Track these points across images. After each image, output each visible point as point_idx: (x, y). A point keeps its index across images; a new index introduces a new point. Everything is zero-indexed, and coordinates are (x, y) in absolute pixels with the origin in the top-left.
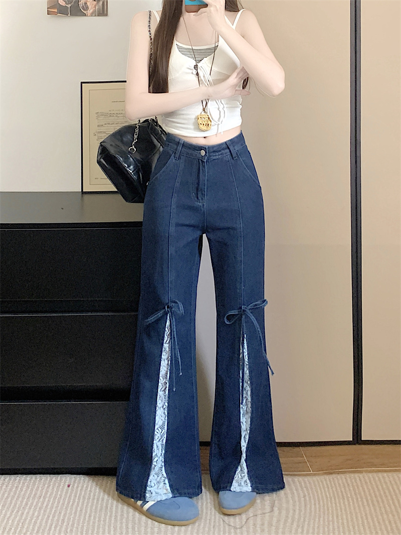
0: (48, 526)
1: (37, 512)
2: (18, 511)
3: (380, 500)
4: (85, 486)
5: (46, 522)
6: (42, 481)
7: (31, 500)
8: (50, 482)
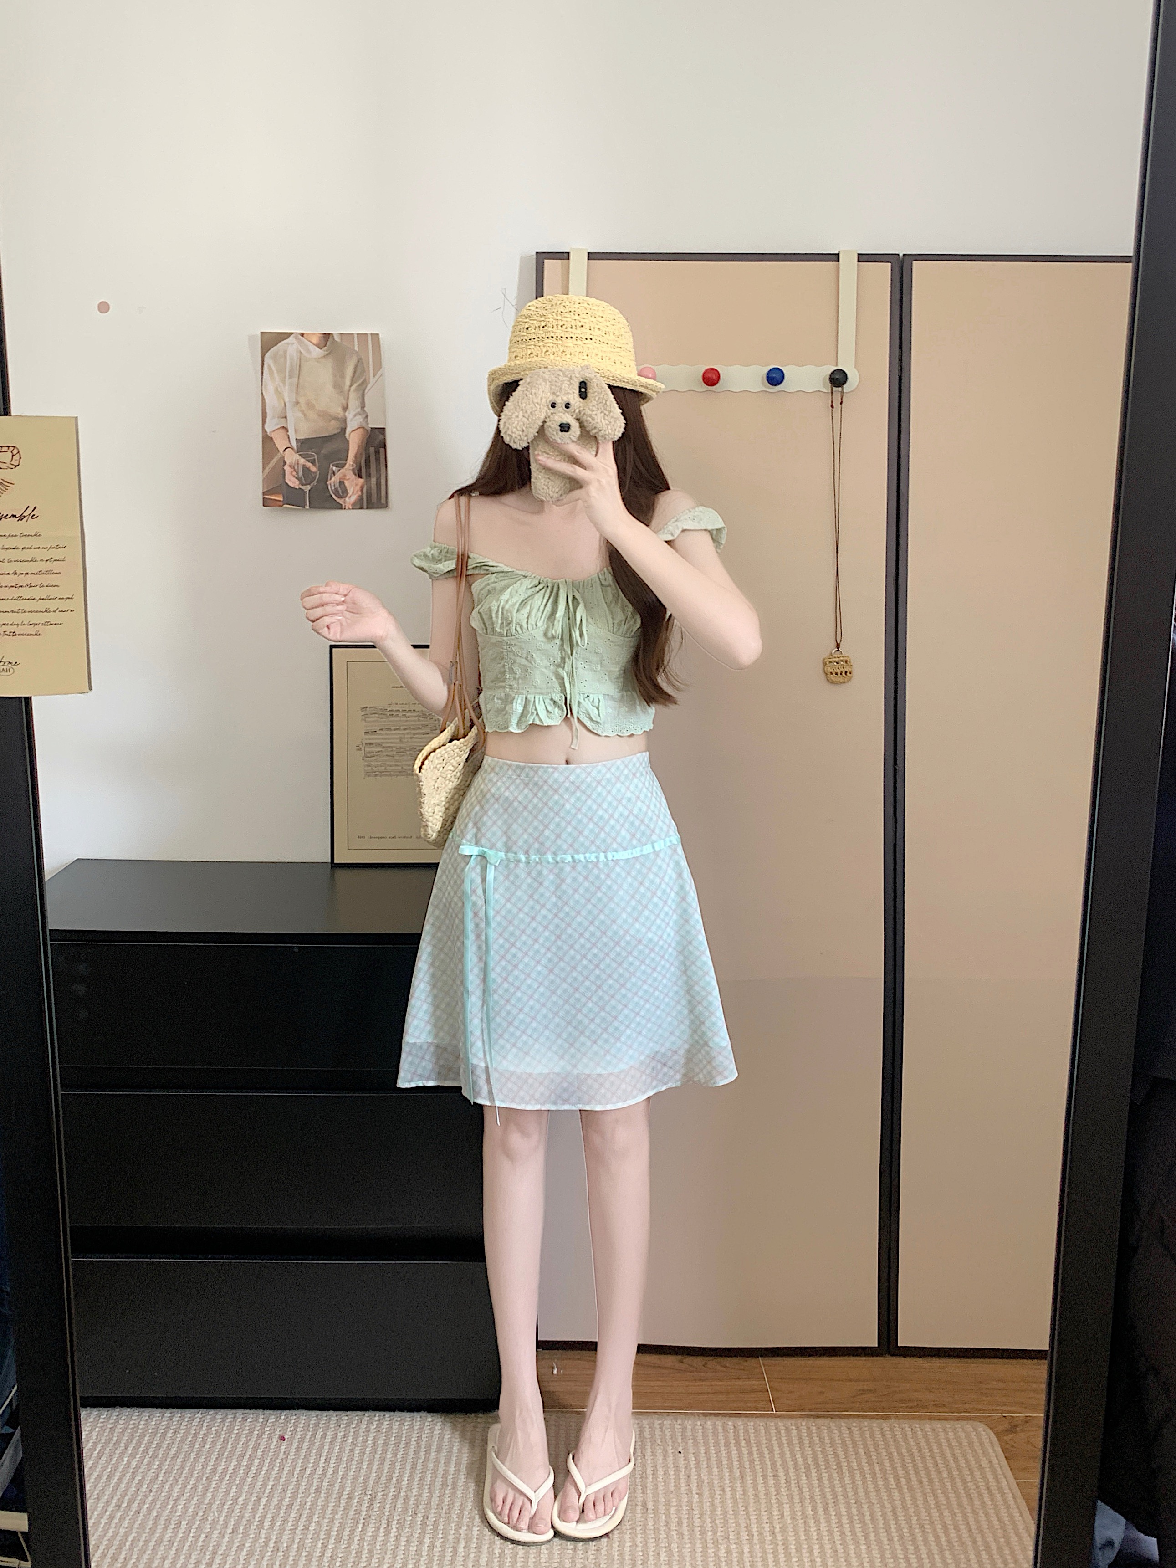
0: (257, 1519)
1: (234, 1487)
2: (195, 1486)
3: (925, 1480)
4: (340, 1434)
5: (254, 1510)
6: (247, 1424)
7: (223, 1464)
8: (264, 1425)
